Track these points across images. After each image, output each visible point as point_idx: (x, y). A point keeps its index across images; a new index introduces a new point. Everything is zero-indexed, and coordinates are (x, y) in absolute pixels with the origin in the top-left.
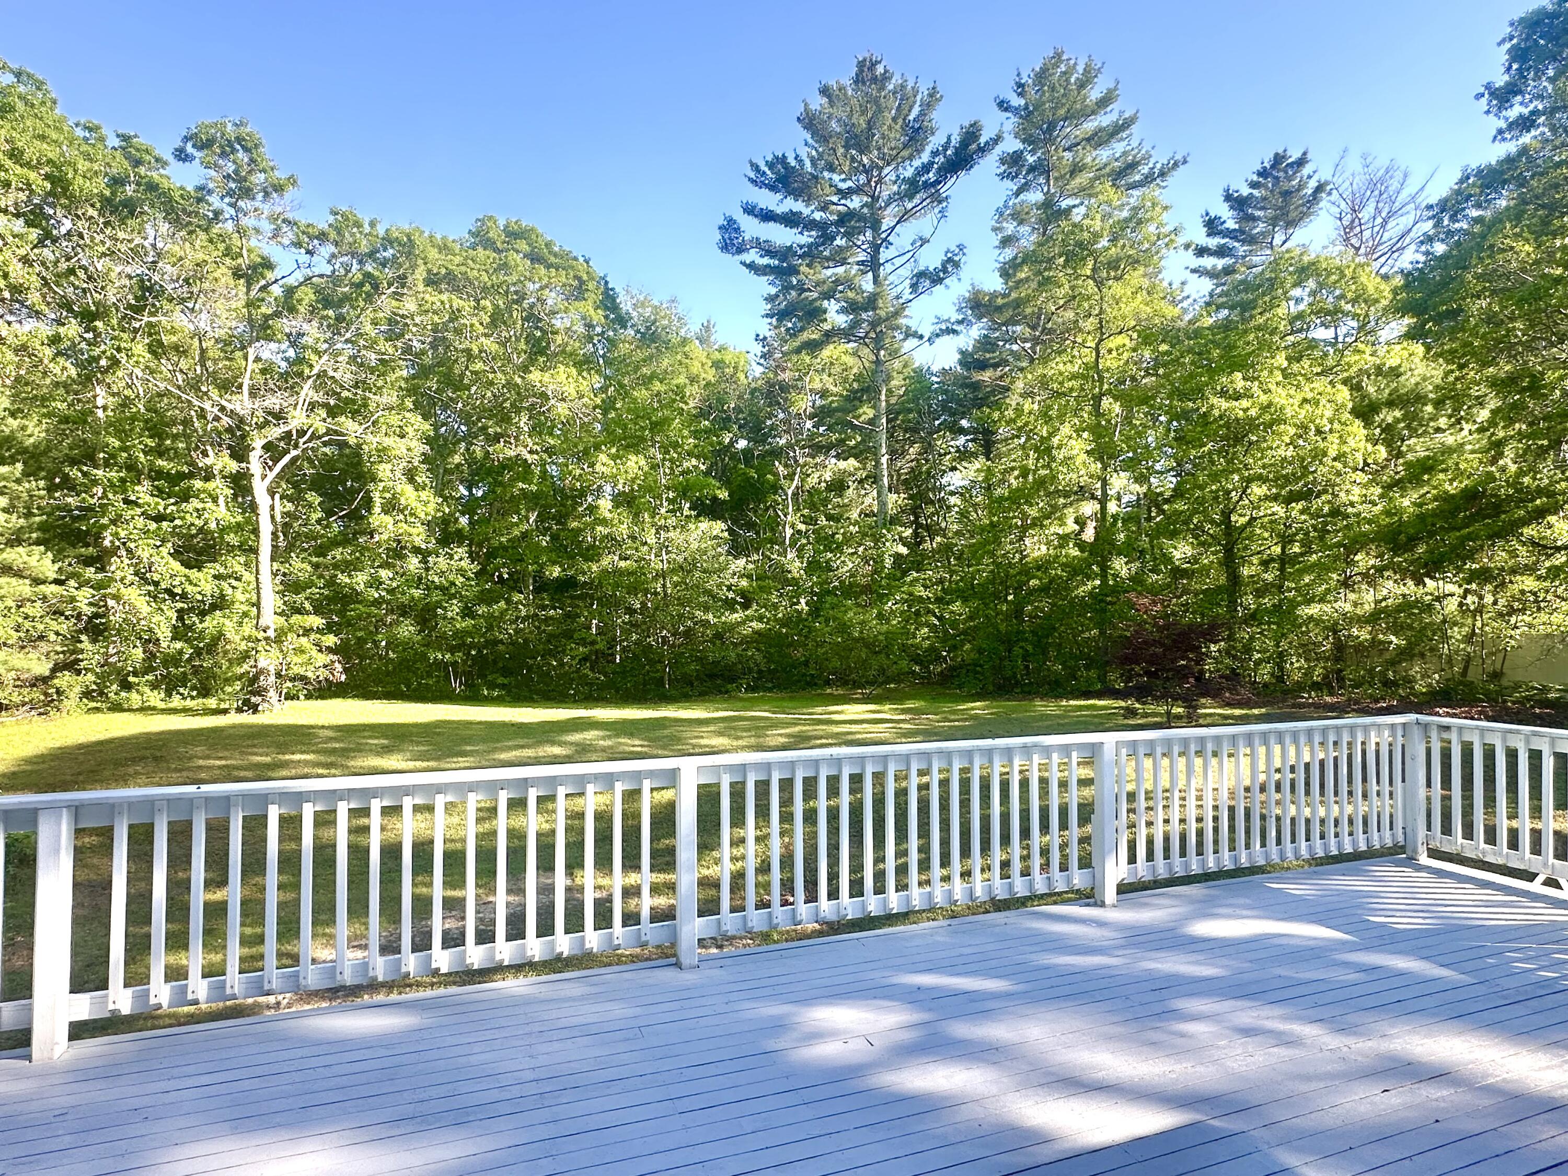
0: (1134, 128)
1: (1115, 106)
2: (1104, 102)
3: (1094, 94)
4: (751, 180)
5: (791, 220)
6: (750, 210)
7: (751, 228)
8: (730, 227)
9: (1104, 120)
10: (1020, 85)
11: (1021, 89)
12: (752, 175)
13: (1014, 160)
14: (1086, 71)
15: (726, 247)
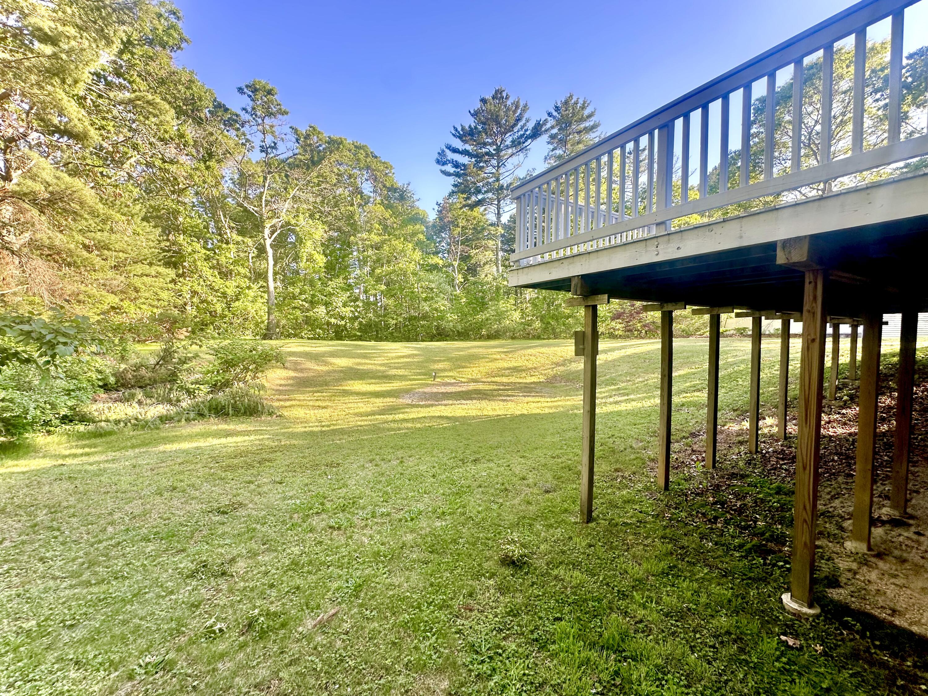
0: (599, 128)
1: (592, 118)
2: (589, 116)
3: (586, 112)
4: (454, 135)
5: (465, 153)
6: (449, 147)
7: (450, 155)
8: (442, 154)
9: (587, 124)
10: (556, 107)
11: (557, 109)
12: (454, 132)
13: (553, 137)
14: (584, 104)
15: (438, 162)
